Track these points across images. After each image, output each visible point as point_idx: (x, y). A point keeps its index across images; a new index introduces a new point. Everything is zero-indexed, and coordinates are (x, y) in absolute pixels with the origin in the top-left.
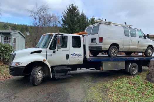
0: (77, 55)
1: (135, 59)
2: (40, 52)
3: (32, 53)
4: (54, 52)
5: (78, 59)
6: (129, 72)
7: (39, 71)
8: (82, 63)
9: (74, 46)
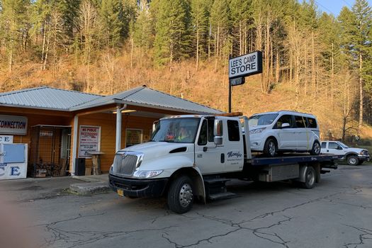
0: (235, 154)
1: (312, 159)
2: (183, 149)
3: (172, 152)
4: (205, 150)
5: (236, 162)
6: (304, 181)
7: (182, 186)
8: (242, 169)
9: (231, 139)
